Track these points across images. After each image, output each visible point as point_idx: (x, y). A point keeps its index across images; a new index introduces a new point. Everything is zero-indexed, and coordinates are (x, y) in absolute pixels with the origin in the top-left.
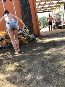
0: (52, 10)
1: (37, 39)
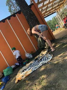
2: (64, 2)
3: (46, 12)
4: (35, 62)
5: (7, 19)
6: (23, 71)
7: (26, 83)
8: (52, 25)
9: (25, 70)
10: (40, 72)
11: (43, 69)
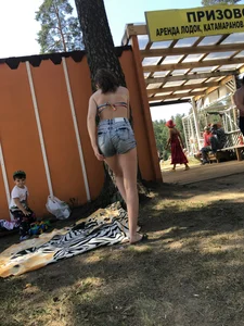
0: (191, 97)
1: (152, 195)
2: (223, 82)
3: (161, 89)
4: (73, 234)
5: (27, 63)
6: (23, 253)
7: (22, 289)
8: (165, 140)
9: (31, 250)
10: (84, 267)
11: (94, 258)
